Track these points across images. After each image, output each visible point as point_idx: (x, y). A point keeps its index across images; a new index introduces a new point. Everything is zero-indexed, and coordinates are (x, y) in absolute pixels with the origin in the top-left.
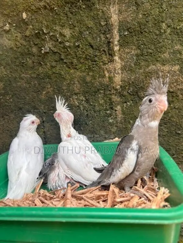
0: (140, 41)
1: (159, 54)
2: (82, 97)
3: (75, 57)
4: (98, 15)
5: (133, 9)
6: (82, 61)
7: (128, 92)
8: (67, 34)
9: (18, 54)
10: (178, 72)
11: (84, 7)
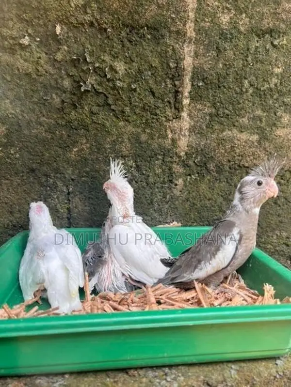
0: (217, 98)
1: (237, 117)
2: (132, 162)
3: (129, 105)
4: (166, 53)
5: (212, 54)
6: (138, 111)
7: (194, 162)
8: (120, 70)
9: (39, 85)
10: (256, 144)
11: (149, 37)
